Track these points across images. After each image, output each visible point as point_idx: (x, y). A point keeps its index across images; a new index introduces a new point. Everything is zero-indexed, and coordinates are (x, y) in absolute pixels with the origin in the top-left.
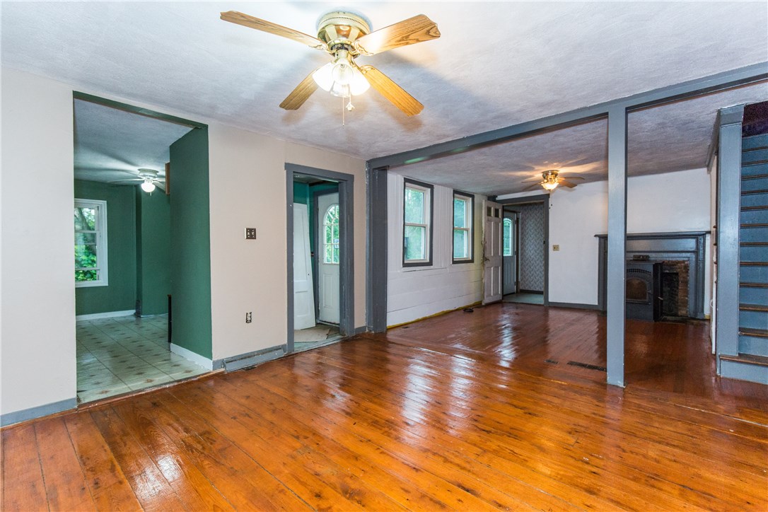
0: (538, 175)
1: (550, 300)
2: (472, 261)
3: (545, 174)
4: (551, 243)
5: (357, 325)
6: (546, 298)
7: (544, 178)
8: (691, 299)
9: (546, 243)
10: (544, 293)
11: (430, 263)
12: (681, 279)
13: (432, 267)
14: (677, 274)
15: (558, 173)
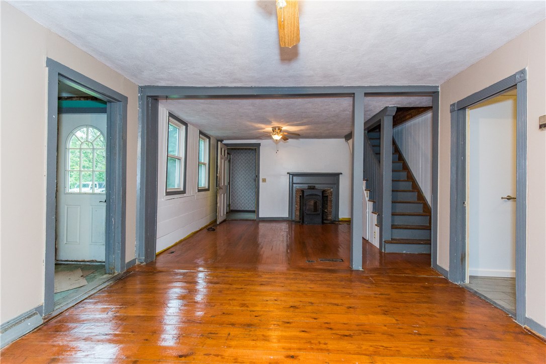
0: (269, 129)
1: (260, 216)
2: (208, 190)
3: (274, 129)
4: (261, 177)
5: (128, 259)
6: (258, 215)
7: (274, 131)
8: (333, 210)
9: (257, 176)
10: (255, 211)
11: (184, 192)
12: (329, 199)
13: (185, 195)
14: (327, 196)
15: (282, 129)
